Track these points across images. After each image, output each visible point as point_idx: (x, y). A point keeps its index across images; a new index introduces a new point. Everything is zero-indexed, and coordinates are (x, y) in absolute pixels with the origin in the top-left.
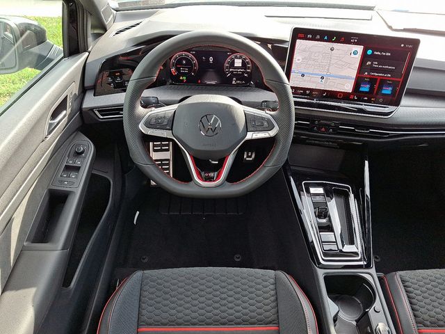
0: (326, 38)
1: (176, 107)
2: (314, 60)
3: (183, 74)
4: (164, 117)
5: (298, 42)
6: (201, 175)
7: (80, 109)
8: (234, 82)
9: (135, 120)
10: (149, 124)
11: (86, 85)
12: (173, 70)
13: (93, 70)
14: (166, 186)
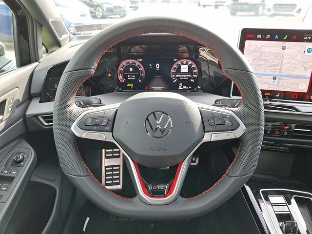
0: (277, 37)
1: (118, 106)
2: (265, 60)
3: (131, 82)
4: (103, 117)
5: (247, 42)
6: (147, 188)
7: (24, 116)
8: (180, 88)
9: (67, 120)
10: (84, 126)
11: (32, 92)
12: (120, 77)
13: (40, 78)
14: (102, 203)
